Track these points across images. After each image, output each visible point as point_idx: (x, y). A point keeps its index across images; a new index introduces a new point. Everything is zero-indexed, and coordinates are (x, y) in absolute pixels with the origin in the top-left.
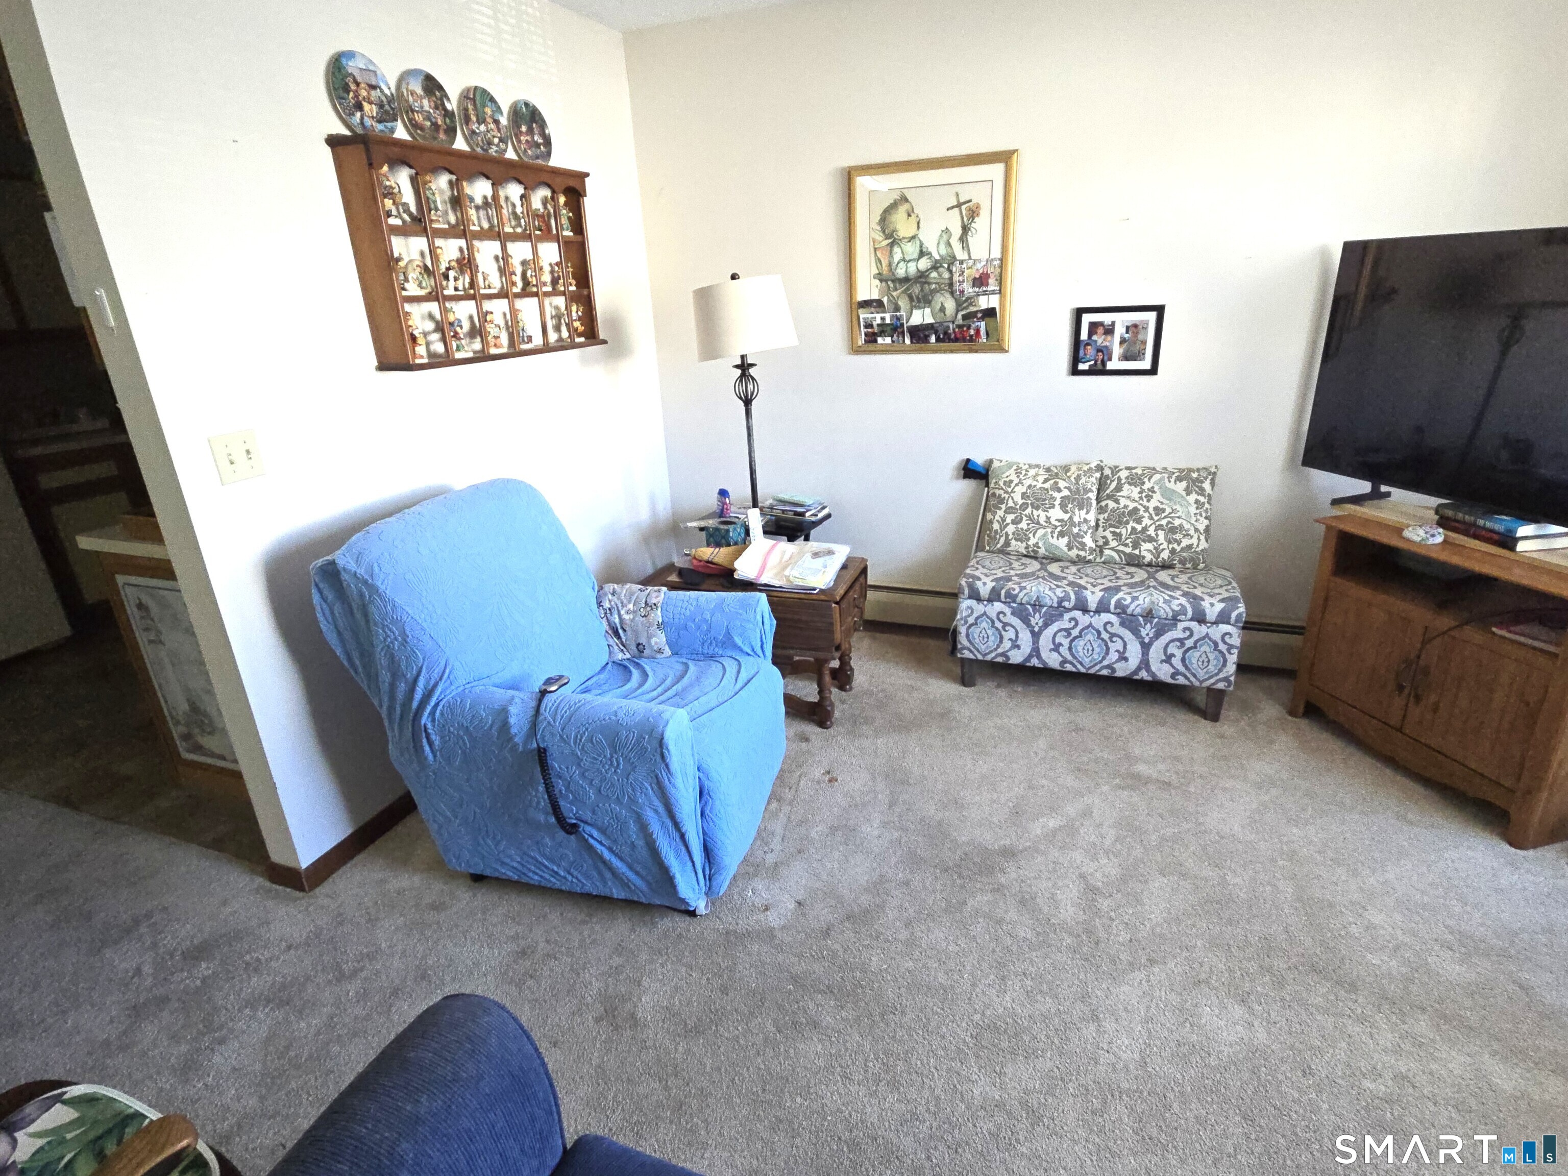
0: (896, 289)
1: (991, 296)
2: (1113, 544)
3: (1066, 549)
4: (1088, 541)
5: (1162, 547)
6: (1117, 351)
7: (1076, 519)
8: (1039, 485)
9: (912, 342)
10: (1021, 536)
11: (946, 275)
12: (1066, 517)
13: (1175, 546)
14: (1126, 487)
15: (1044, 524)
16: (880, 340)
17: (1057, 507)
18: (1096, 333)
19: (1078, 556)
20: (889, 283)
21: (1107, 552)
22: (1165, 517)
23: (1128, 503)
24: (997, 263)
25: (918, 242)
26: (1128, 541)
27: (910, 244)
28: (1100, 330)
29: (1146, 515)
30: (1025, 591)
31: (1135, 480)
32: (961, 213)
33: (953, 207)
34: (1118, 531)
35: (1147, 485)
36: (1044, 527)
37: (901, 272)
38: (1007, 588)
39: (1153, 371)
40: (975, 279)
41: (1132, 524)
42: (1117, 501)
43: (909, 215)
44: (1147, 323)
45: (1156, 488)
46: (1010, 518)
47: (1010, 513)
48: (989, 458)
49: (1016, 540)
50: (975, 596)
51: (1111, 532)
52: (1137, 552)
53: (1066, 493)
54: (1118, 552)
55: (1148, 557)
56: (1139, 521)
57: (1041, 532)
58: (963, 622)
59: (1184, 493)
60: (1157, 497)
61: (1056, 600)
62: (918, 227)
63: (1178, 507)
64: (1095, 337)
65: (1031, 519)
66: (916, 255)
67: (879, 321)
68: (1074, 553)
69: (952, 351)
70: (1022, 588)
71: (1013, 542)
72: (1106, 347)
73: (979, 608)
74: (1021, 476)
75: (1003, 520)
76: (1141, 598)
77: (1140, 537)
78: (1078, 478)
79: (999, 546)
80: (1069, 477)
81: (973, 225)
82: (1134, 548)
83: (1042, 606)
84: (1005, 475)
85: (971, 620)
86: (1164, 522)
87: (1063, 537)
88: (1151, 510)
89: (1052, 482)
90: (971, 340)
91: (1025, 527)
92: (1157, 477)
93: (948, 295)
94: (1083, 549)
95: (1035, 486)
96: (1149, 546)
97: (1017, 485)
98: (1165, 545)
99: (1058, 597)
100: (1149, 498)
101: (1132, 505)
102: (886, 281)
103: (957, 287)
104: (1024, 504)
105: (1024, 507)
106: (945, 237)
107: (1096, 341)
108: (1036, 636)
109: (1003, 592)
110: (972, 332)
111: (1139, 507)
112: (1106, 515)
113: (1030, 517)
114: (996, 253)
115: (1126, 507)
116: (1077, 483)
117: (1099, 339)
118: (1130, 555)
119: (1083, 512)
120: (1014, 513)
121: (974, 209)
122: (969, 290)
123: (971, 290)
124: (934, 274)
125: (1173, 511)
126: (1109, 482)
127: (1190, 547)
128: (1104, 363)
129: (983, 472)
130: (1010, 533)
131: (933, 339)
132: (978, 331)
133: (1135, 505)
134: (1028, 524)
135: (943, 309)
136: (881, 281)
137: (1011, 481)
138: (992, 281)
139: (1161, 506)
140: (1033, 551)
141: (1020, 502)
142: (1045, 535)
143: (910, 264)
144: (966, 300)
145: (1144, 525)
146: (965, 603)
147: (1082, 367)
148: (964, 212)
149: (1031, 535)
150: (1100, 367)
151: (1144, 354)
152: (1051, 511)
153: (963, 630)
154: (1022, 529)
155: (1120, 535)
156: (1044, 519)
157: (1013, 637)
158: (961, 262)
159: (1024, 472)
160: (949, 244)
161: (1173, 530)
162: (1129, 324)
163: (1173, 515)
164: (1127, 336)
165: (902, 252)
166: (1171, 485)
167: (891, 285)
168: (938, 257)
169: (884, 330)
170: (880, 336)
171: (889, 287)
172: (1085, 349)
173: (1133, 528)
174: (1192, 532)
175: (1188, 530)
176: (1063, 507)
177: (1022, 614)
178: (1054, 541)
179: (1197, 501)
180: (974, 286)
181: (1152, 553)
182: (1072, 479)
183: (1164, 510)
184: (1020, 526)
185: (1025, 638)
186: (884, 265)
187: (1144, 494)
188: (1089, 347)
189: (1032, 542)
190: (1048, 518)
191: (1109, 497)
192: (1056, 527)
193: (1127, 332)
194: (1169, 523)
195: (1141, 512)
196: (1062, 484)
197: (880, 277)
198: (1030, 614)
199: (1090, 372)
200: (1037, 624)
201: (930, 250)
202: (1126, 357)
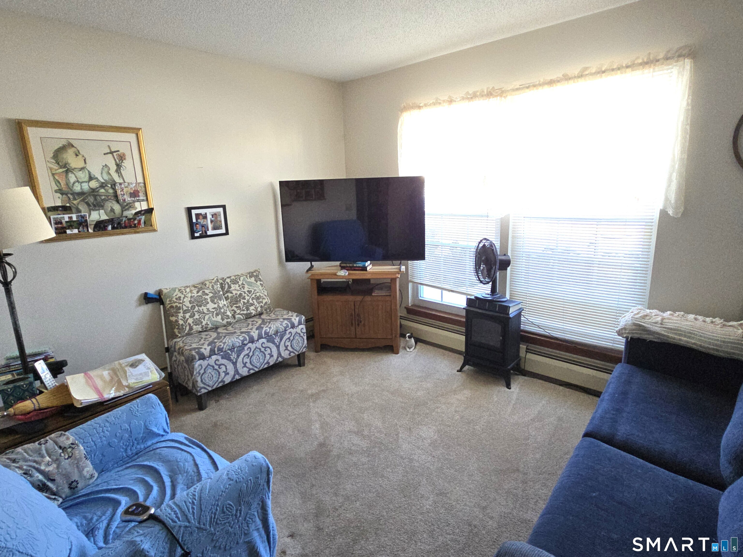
0: (75, 199)
1: (141, 202)
2: (238, 312)
3: (221, 321)
4: (228, 313)
5: (257, 306)
6: (210, 226)
7: (221, 305)
8: (196, 295)
9: (94, 231)
10: (198, 322)
11: (111, 191)
12: (216, 306)
13: (261, 304)
14: (232, 285)
15: (207, 312)
16: (68, 232)
17: (210, 303)
18: (199, 218)
19: (227, 322)
20: (69, 195)
21: (237, 316)
22: (253, 294)
23: (236, 292)
24: (142, 185)
25: (87, 172)
26: (244, 308)
27: (81, 172)
28: (201, 217)
29: (246, 295)
30: (226, 344)
31: (235, 282)
32: (114, 157)
33: (107, 153)
34: (238, 305)
35: (240, 283)
36: (208, 314)
37: (77, 188)
38: (217, 346)
39: (227, 233)
40: (131, 193)
41: (242, 301)
42: (232, 293)
43: (77, 155)
44: (220, 212)
45: (244, 283)
46: (187, 315)
47: (187, 313)
48: (158, 289)
49: (196, 325)
50: (202, 357)
51: (235, 307)
52: (249, 312)
53: (211, 295)
54: (241, 314)
55: (254, 312)
56: (244, 298)
57: (207, 317)
58: (198, 375)
59: (255, 282)
60: (246, 286)
61: (240, 342)
62: (85, 163)
63: (255, 288)
64: (199, 221)
65: (199, 313)
66: (87, 179)
67: (67, 219)
68: (225, 322)
69: (123, 234)
70: (224, 343)
71: (194, 327)
72: (205, 224)
73: (204, 363)
74: (184, 293)
75: (184, 317)
76: (272, 327)
77: (248, 305)
78: (213, 286)
79: (186, 332)
80: (208, 287)
81: (123, 164)
82: (247, 310)
83: (234, 348)
84: (174, 295)
85: (202, 371)
86: (253, 296)
87: (218, 316)
88: (247, 293)
89: (201, 292)
90: (135, 226)
91: (198, 317)
92: (242, 278)
93: (114, 202)
94: (229, 318)
95: (194, 296)
96: (252, 308)
97: (184, 298)
98: (258, 305)
99: (241, 340)
100: (243, 287)
101: (238, 293)
102: (66, 194)
103: (120, 198)
104: (192, 306)
105: (193, 307)
106: (106, 169)
107: (200, 222)
108: (235, 364)
109: (216, 349)
110: (136, 222)
111: (242, 292)
112: (229, 300)
113: (198, 312)
114: (140, 180)
115: (236, 294)
116: (214, 289)
117: (201, 221)
118: (246, 314)
119: (222, 301)
120: (189, 312)
121: (122, 156)
122: (128, 199)
123: (129, 199)
124: (102, 190)
125: (255, 290)
126: (224, 285)
127: (266, 303)
128: (206, 233)
129: (157, 297)
130: (191, 323)
131: (110, 228)
132: (140, 221)
133: (240, 292)
134: (199, 315)
135: (112, 210)
136: (62, 194)
137: (180, 297)
138: (141, 194)
139: (250, 290)
140: (205, 328)
141: (190, 306)
142: (209, 318)
143: (83, 184)
144: (127, 205)
145: (247, 299)
146: (197, 364)
147: (197, 235)
148: (116, 157)
149: (203, 320)
150: (204, 234)
151: (221, 226)
152: (208, 305)
153: (199, 379)
154: (197, 319)
155: (239, 307)
156: (206, 310)
157: (225, 370)
158: (120, 184)
159: (184, 291)
160: (109, 174)
161: (258, 298)
162: (213, 214)
163: (255, 292)
164: (213, 219)
165: (76, 177)
166: (249, 280)
167: (71, 197)
168: (103, 181)
169: (71, 224)
170: (69, 229)
171: (69, 198)
172: (196, 226)
173: (243, 302)
174: (264, 297)
175: (263, 297)
176: (213, 301)
177: (226, 357)
178: (215, 319)
179: (261, 284)
180: (131, 197)
181: (255, 310)
182: (210, 287)
183: (251, 291)
184: (195, 318)
185: (230, 367)
186: (62, 184)
187: (241, 287)
188: (198, 225)
189: (204, 323)
190: (208, 309)
191: (227, 292)
192: (214, 312)
193: (213, 217)
194: (255, 296)
195: (243, 294)
196: (207, 291)
197: (60, 191)
198: (230, 355)
199: (201, 237)
200: (234, 358)
201: (96, 176)
202: (214, 228)
